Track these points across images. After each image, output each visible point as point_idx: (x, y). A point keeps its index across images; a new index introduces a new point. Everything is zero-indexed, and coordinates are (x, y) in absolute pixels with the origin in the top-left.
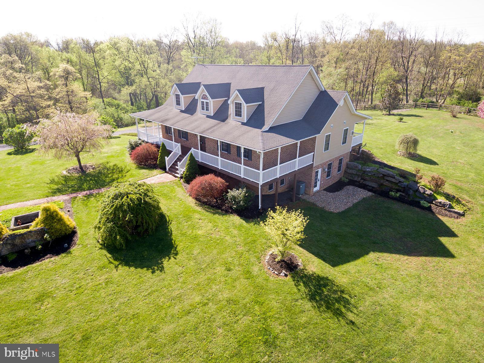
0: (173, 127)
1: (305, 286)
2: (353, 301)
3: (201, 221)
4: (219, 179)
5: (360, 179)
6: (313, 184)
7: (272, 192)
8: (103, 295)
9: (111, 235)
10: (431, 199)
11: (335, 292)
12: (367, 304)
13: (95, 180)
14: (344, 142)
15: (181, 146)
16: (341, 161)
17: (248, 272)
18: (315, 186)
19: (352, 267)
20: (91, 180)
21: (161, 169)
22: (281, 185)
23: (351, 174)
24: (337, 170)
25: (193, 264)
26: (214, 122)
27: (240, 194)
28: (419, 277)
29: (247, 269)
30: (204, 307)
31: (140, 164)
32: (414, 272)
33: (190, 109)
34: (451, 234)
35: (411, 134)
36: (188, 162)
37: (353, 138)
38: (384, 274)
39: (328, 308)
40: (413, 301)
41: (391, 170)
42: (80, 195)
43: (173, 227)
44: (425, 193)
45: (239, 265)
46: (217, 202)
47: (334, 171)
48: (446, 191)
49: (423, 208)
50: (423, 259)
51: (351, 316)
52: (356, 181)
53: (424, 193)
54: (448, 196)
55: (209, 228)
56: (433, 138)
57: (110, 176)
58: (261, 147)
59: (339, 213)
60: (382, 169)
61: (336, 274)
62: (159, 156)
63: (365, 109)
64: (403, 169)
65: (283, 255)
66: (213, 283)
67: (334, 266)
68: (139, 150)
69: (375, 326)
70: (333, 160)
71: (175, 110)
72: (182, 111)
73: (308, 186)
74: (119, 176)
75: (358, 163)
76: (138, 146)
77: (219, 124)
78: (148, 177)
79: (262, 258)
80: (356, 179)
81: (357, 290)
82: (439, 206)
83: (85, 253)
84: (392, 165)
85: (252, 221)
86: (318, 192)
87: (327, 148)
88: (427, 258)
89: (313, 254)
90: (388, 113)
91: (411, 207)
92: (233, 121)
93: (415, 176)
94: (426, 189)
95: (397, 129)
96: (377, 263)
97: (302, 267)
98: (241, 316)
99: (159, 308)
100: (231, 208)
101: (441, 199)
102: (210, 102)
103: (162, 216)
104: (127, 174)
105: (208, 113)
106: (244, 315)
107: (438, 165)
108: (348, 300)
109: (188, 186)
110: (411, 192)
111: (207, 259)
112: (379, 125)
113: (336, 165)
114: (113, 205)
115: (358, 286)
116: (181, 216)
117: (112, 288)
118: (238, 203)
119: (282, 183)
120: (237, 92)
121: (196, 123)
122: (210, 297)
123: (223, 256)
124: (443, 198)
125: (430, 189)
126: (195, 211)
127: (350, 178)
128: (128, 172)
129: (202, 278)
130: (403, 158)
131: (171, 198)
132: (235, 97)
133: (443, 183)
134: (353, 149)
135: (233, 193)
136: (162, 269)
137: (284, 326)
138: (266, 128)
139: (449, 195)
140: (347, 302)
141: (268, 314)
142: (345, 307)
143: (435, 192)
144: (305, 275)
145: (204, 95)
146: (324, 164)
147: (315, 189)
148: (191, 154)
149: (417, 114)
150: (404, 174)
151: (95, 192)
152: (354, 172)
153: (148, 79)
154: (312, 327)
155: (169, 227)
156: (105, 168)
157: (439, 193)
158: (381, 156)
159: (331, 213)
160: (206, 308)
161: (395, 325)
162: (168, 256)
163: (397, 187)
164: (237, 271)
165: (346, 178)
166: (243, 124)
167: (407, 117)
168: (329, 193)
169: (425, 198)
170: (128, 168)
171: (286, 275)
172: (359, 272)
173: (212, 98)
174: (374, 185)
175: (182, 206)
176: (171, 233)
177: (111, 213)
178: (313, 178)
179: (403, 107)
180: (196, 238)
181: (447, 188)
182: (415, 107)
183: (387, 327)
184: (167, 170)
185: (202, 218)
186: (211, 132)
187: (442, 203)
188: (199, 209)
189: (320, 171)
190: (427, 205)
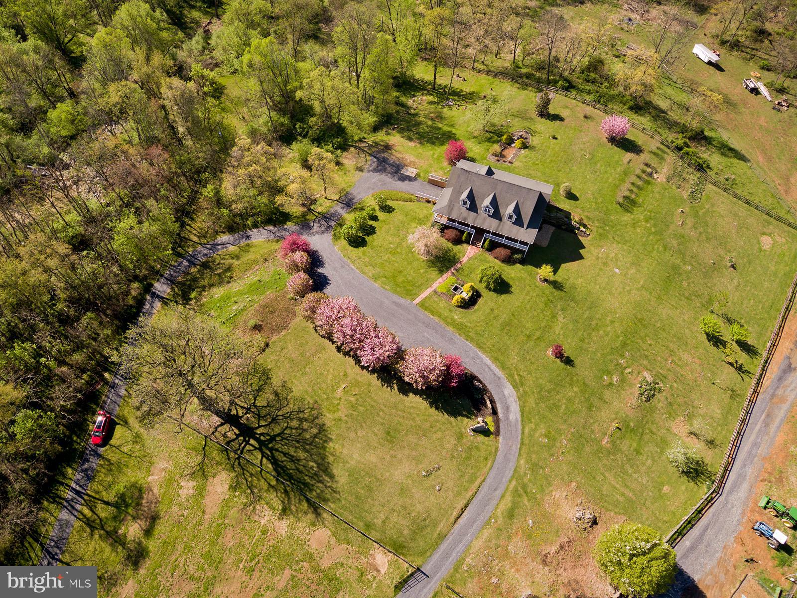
1: (552, 285)
10: (578, 229)
11: (559, 284)
21: (466, 243)
26: (495, 220)
31: (454, 243)
32: (576, 268)
33: (473, 208)
34: (583, 247)
39: (559, 290)
42: (453, 271)
44: (575, 226)
49: (575, 233)
52: (547, 220)
55: (514, 273)
59: (547, 247)
61: (558, 277)
62: (463, 237)
65: (546, 277)
71: (462, 207)
72: (468, 209)
77: (498, 222)
78: (466, 250)
79: (537, 280)
82: (581, 232)
84: (561, 208)
88: (577, 261)
91: (570, 234)
92: (506, 221)
100: (516, 262)
101: (582, 228)
102: (492, 210)
105: (489, 215)
107: (579, 200)
109: (491, 254)
110: (570, 226)
115: (563, 279)
118: (518, 259)
125: (577, 222)
130: (564, 199)
135: (516, 256)
136: (512, 292)
138: (525, 226)
139: (585, 225)
142: (563, 288)
143: (580, 225)
144: (551, 281)
151: (456, 267)
159: (544, 247)
162: (511, 288)
166: (513, 223)
167: (555, 122)
171: (545, 283)
172: (562, 273)
174: (554, 222)
176: (506, 280)
180: (512, 278)
181: (584, 221)
184: (471, 244)
185: (508, 269)
190: (577, 232)
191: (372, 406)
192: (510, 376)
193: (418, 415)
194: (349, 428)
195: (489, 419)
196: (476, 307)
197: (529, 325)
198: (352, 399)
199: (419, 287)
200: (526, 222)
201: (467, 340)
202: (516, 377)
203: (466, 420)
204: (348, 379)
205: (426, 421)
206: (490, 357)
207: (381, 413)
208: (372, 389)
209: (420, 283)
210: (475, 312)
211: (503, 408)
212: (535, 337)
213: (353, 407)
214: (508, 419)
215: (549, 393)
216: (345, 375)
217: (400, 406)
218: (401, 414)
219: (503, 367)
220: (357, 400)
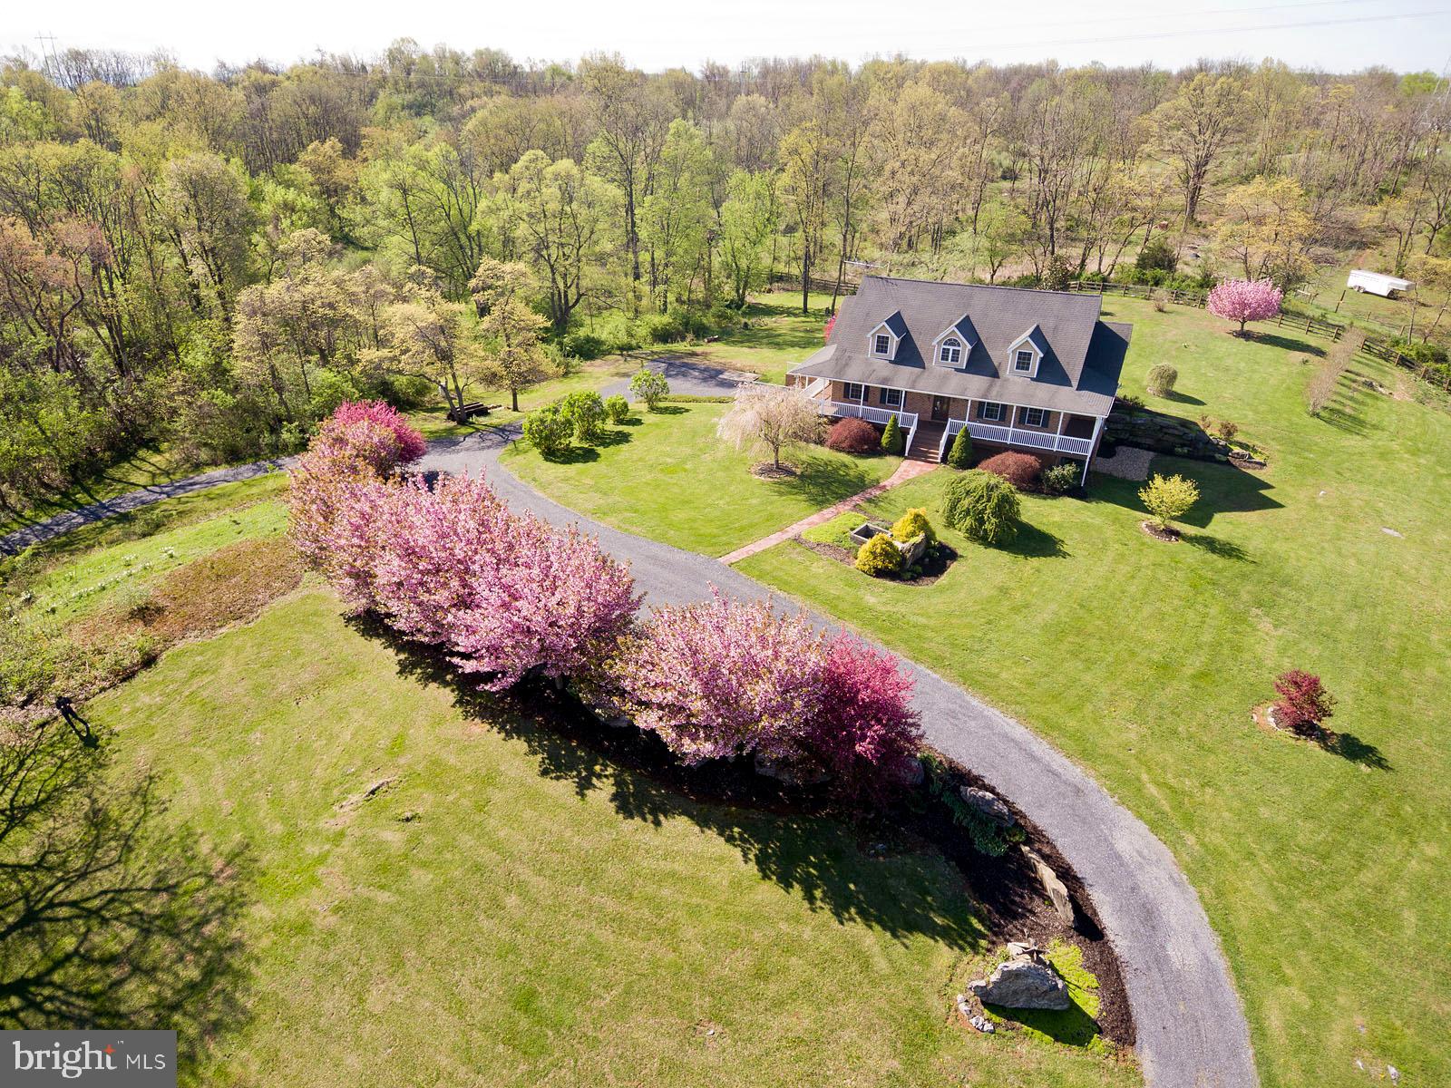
1: (1199, 545)
2: (1241, 549)
5: (1131, 435)
10: (1226, 451)
11: (1224, 544)
17: (1144, 543)
21: (893, 454)
23: (1115, 430)
25: (1087, 546)
27: (1069, 471)
28: (1267, 527)
29: (1140, 542)
31: (850, 452)
32: (1260, 525)
33: (908, 359)
36: (960, 440)
39: (1229, 556)
41: (1166, 419)
44: (1218, 445)
45: (1129, 539)
46: (1029, 486)
48: (1236, 439)
49: (1219, 462)
50: (1258, 512)
52: (1129, 439)
54: (1241, 445)
60: (1156, 420)
62: (886, 437)
64: (1174, 415)
65: (1163, 523)
67: (1202, 528)
69: (1268, 562)
71: (876, 359)
72: (895, 362)
77: (988, 380)
79: (1142, 531)
80: (1127, 437)
81: (1233, 540)
82: (1237, 458)
88: (1261, 511)
91: (1207, 463)
92: (1013, 376)
94: (1217, 439)
97: (1183, 532)
100: (1055, 490)
101: (1236, 449)
102: (964, 349)
104: (861, 468)
105: (956, 365)
107: (1206, 404)
108: (1237, 548)
110: (1201, 444)
118: (1067, 482)
120: (1028, 338)
121: (954, 383)
123: (1106, 535)
124: (1238, 448)
125: (1220, 439)
127: (1114, 435)
132: (1020, 344)
133: (1234, 429)
136: (1067, 554)
137: (1210, 571)
138: (1075, 383)
139: (1242, 443)
140: (1238, 550)
141: (1192, 567)
142: (1240, 553)
143: (1228, 442)
144: (1191, 537)
145: (950, 340)
148: (965, 428)
150: (1182, 423)
152: (1119, 426)
154: (1230, 569)
157: (1232, 443)
162: (1058, 544)
163: (1182, 441)
164: (1133, 544)
165: (1111, 437)
166: (1032, 380)
168: (1107, 460)
169: (1219, 451)
171: (1177, 540)
173: (970, 345)
174: (1149, 441)
181: (1238, 437)
183: (1276, 561)
184: (909, 454)
187: (1240, 454)
190: (1223, 458)
191: (478, 868)
192: (1128, 790)
193: (694, 912)
194: (335, 967)
195: (1067, 957)
196: (944, 579)
197: (1151, 635)
198: (393, 837)
199: (742, 529)
200: (1075, 372)
201: (917, 660)
202: (1152, 790)
203: (943, 954)
204: (402, 761)
205: (735, 942)
206: (1024, 719)
207: (512, 900)
208: (497, 796)
209: (745, 522)
210: (942, 590)
211: (1120, 910)
212: (1189, 671)
213: (386, 870)
214: (1161, 961)
215: (1324, 858)
216: (398, 745)
217: (614, 872)
218: (611, 905)
219: (1085, 753)
220: (414, 841)
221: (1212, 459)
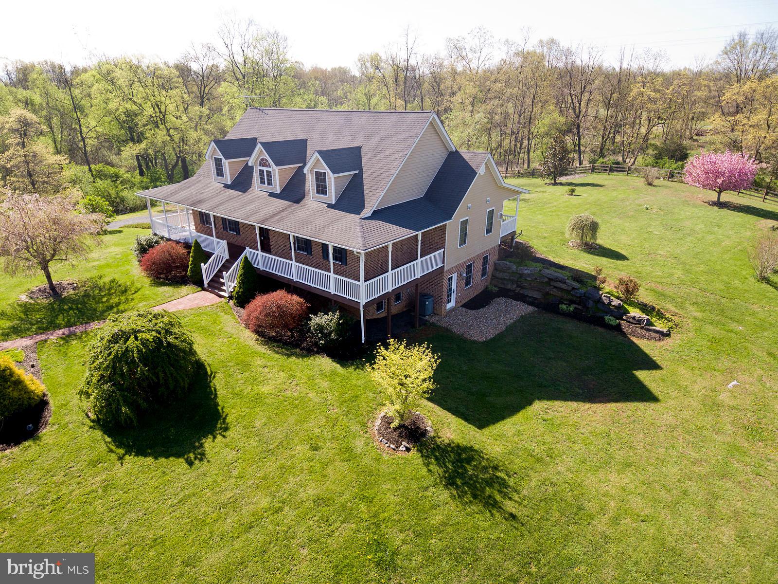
0: (212, 214)
1: (439, 465)
2: (511, 482)
3: (266, 370)
4: (295, 298)
5: (515, 286)
6: (445, 297)
7: (382, 314)
8: (100, 509)
9: (110, 404)
10: (620, 312)
11: (485, 468)
12: (533, 484)
13: (77, 309)
14: (489, 231)
15: (228, 244)
16: (485, 259)
17: (348, 449)
18: (449, 301)
19: (508, 426)
20: (71, 308)
21: (195, 283)
22: (395, 302)
23: (501, 279)
24: (480, 274)
25: (254, 444)
26: (282, 203)
27: (330, 321)
28: (608, 435)
29: (345, 445)
30: (276, 515)
31: (158, 278)
32: (601, 428)
33: (242, 183)
34: (651, 365)
35: (587, 214)
36: (240, 271)
37: (502, 223)
38: (557, 435)
39: (475, 496)
40: (601, 474)
41: (560, 271)
42: (54, 337)
43: (219, 383)
44: (611, 305)
45: (333, 438)
46: (293, 336)
47: (477, 276)
48: (641, 300)
49: (609, 327)
50: (613, 405)
51: (510, 506)
52: (509, 290)
53: (609, 304)
54: (644, 308)
55: (279, 381)
56: (620, 218)
57: (105, 299)
58: (361, 244)
59: (486, 341)
60: (547, 271)
61: (485, 440)
62: (190, 263)
63: (518, 176)
64: (577, 268)
65: (402, 416)
66: (290, 473)
67: (481, 426)
68: (154, 252)
69: (547, 520)
70: (474, 259)
71: (216, 184)
72: (227, 186)
73: (438, 302)
74: (120, 299)
75: (511, 262)
76: (153, 247)
77: (289, 206)
78: (172, 298)
79: (369, 425)
80: (509, 287)
81: (517, 464)
82: (632, 323)
83: (65, 439)
84: (561, 263)
85: (352, 364)
86: (453, 310)
87: (463, 241)
88: (618, 404)
89: (449, 410)
90: (553, 182)
91: (592, 327)
92: (312, 202)
93: (595, 278)
94: (612, 298)
95: (567, 206)
96: (545, 417)
97: (432, 434)
98: (338, 524)
99: (199, 524)
100: (316, 344)
101: (634, 312)
102: (274, 170)
103: (200, 366)
104: (134, 296)
105: (271, 189)
106: (343, 522)
107: (628, 260)
108: (504, 480)
109: (243, 312)
110: (591, 304)
111: (279, 434)
112: (540, 201)
113: (478, 266)
114: (110, 354)
115: (518, 457)
116: (231, 364)
117: (115, 496)
118: (326, 336)
119: (397, 298)
120: (317, 154)
121: (252, 207)
122: (284, 497)
123: (306, 426)
124: (638, 310)
125: (618, 298)
126: (256, 354)
127: (500, 285)
128: (136, 292)
129: (271, 466)
130: (577, 252)
131: (213, 334)
132: (314, 163)
133: (636, 288)
134: (504, 241)
135: (319, 320)
136: (202, 457)
137: (407, 532)
138: (367, 212)
139: (645, 305)
140: (503, 484)
141: (382, 516)
142: (500, 492)
143: (625, 302)
144: (438, 446)
145: (262, 159)
146: (461, 265)
147: (449, 306)
148: (246, 258)
149: (595, 183)
150: (579, 277)
151: (78, 330)
152: (506, 276)
153: (168, 131)
154: (450, 530)
155: (212, 384)
156: (95, 286)
157: (631, 304)
158: (545, 249)
159: (474, 342)
160: (279, 517)
161: (576, 514)
162: (212, 434)
163: (570, 297)
164: (329, 449)
165: (495, 286)
166: (330, 206)
167: (582, 187)
168: (469, 311)
169: (611, 312)
170: (138, 285)
171: (408, 450)
172: (519, 433)
173: (277, 165)
175: (234, 347)
176: (216, 395)
177: (108, 366)
178: (445, 289)
179: (575, 171)
180: (258, 399)
181: (643, 296)
182: (593, 171)
183: (564, 519)
184: (206, 285)
185: (269, 364)
186: (278, 221)
187: (636, 318)
188: (263, 349)
189: (455, 276)
190: (614, 322)
221: (599, 322)
